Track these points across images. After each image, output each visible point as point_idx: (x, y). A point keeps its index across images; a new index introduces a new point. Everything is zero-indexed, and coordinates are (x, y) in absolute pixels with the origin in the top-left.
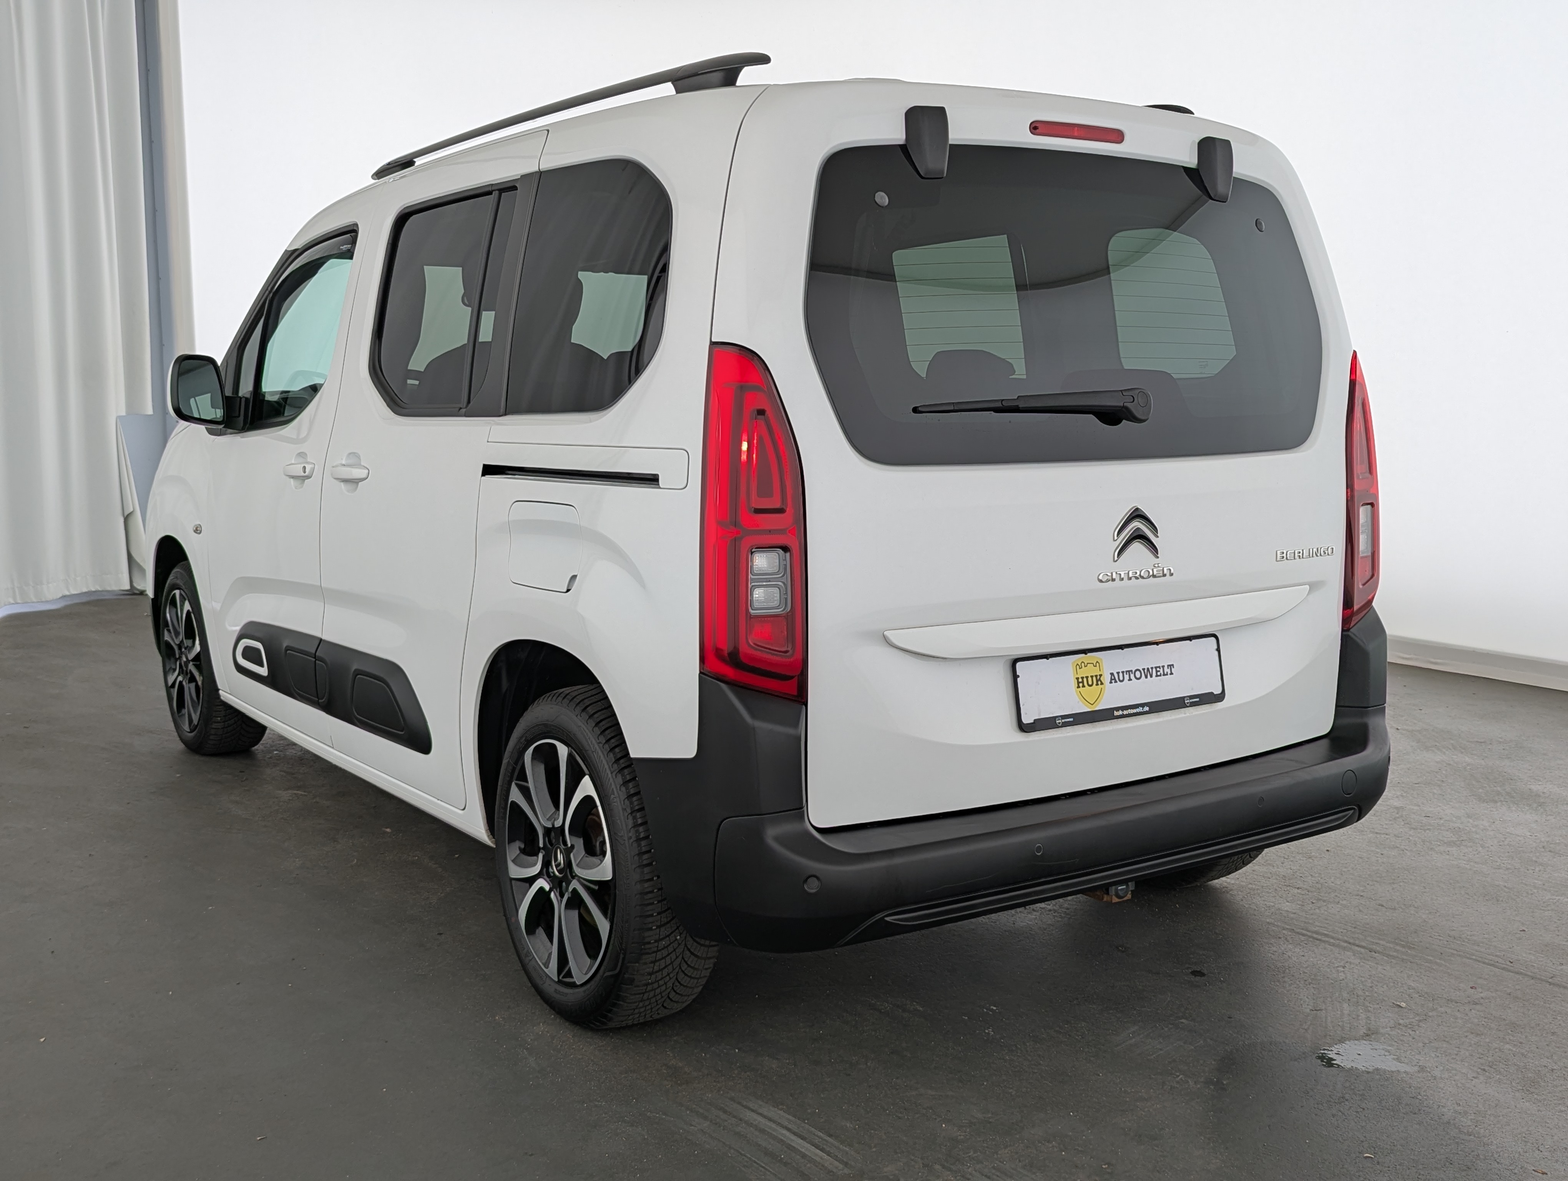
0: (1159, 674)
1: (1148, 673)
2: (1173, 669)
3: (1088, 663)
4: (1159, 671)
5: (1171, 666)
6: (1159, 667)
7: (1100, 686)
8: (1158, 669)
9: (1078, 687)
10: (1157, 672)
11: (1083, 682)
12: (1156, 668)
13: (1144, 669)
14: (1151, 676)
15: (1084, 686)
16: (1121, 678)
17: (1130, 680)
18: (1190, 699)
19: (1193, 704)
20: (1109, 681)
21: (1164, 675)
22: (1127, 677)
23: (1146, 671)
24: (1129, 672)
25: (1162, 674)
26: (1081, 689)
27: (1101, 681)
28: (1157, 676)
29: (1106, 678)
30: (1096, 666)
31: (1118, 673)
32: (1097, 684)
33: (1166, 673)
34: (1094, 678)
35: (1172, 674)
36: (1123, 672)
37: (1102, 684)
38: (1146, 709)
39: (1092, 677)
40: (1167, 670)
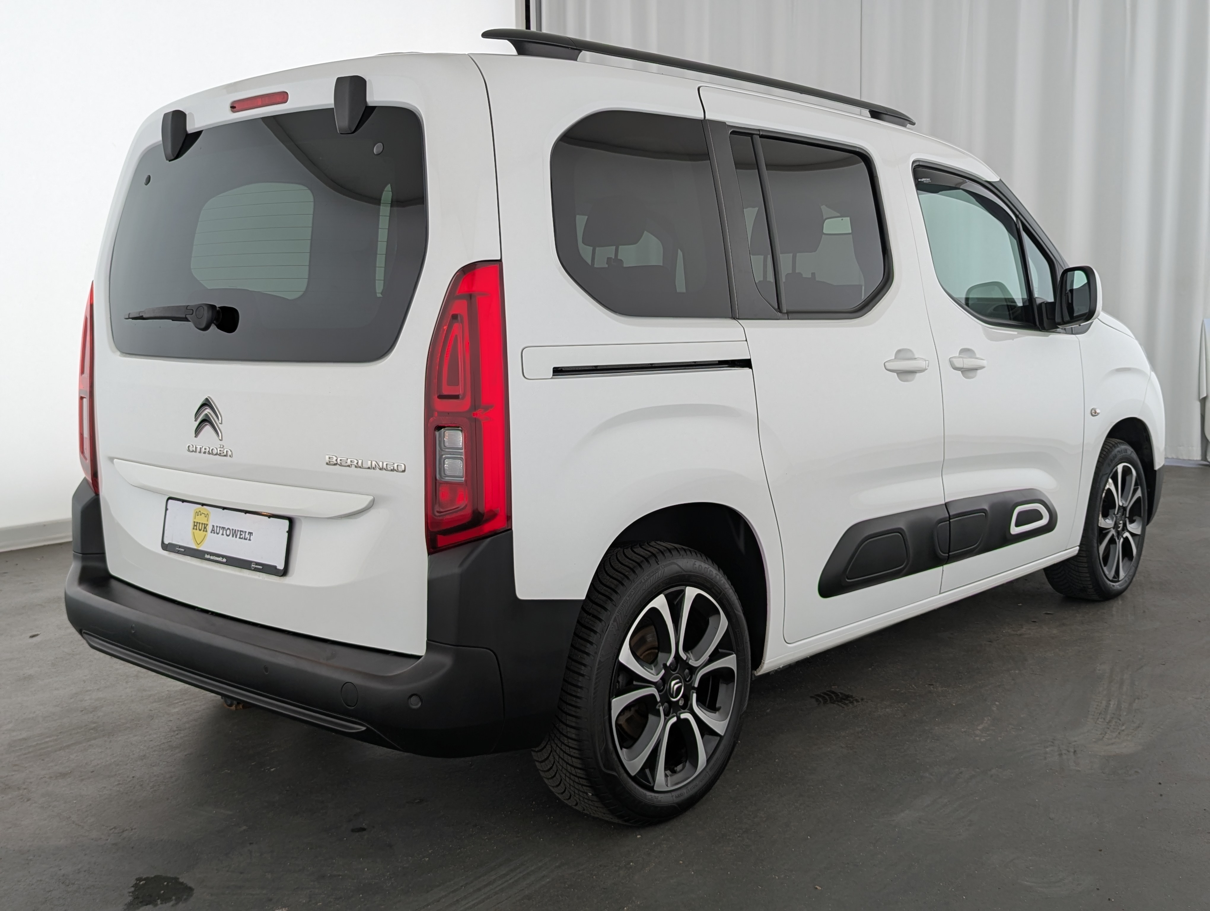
0: (241, 537)
1: (234, 533)
2: (251, 536)
3: (202, 513)
4: (242, 535)
5: (250, 534)
6: (243, 531)
7: (205, 533)
8: (242, 533)
9: (194, 529)
10: (241, 535)
11: (196, 526)
12: (241, 531)
13: (233, 530)
14: (236, 537)
15: (196, 529)
16: (218, 532)
17: (223, 534)
18: (256, 565)
19: (256, 570)
20: (211, 531)
21: (245, 539)
22: (221, 531)
23: (234, 531)
24: (223, 528)
25: (244, 537)
26: (195, 531)
27: (206, 530)
28: (240, 538)
29: (209, 528)
30: (206, 517)
31: (217, 527)
32: (204, 531)
33: (246, 538)
34: (203, 525)
35: (250, 540)
36: (220, 527)
37: (206, 531)
38: (224, 560)
39: (202, 524)
40: (247, 536)
